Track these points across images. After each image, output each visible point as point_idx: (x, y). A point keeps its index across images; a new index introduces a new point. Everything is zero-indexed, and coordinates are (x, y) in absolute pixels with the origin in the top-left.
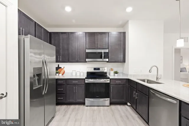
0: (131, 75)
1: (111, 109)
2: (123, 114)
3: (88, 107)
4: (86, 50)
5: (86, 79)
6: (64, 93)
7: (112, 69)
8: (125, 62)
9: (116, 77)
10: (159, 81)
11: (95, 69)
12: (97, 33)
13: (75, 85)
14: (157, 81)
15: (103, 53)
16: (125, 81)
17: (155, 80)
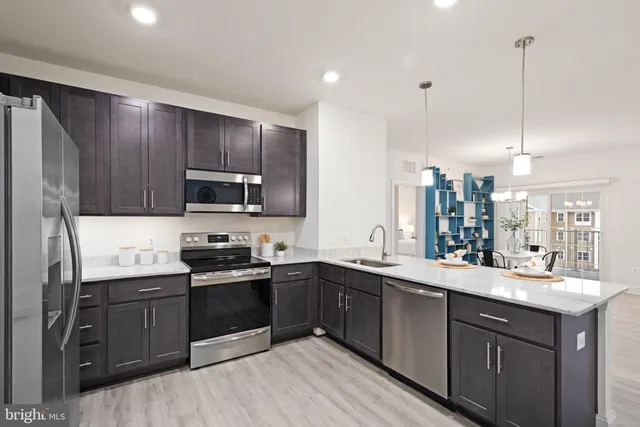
0: (324, 251)
1: (279, 356)
2: (315, 361)
3: (202, 370)
4: (187, 171)
5: (192, 275)
6: (96, 342)
7: (266, 236)
8: (305, 216)
9: (282, 259)
10: (389, 260)
11: (212, 238)
12: (225, 118)
13: (148, 300)
14: (384, 262)
15: (246, 186)
16: (310, 268)
17: (379, 258)
